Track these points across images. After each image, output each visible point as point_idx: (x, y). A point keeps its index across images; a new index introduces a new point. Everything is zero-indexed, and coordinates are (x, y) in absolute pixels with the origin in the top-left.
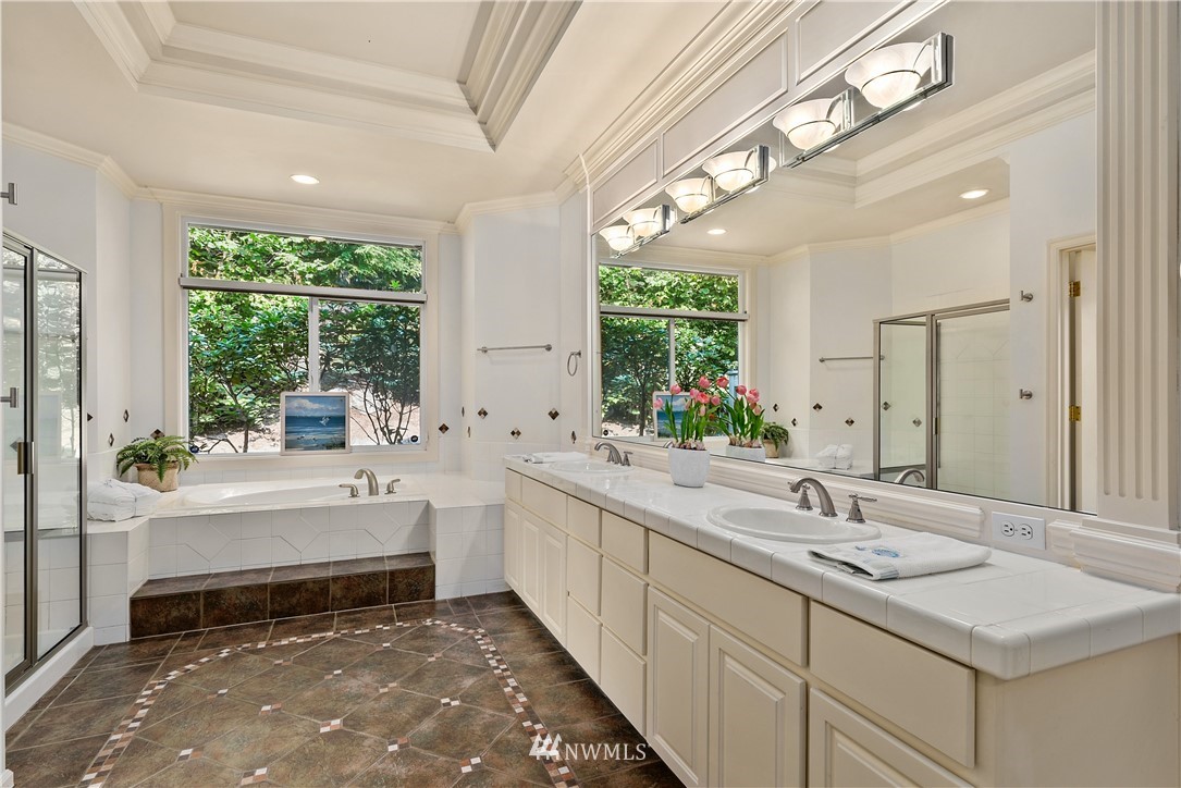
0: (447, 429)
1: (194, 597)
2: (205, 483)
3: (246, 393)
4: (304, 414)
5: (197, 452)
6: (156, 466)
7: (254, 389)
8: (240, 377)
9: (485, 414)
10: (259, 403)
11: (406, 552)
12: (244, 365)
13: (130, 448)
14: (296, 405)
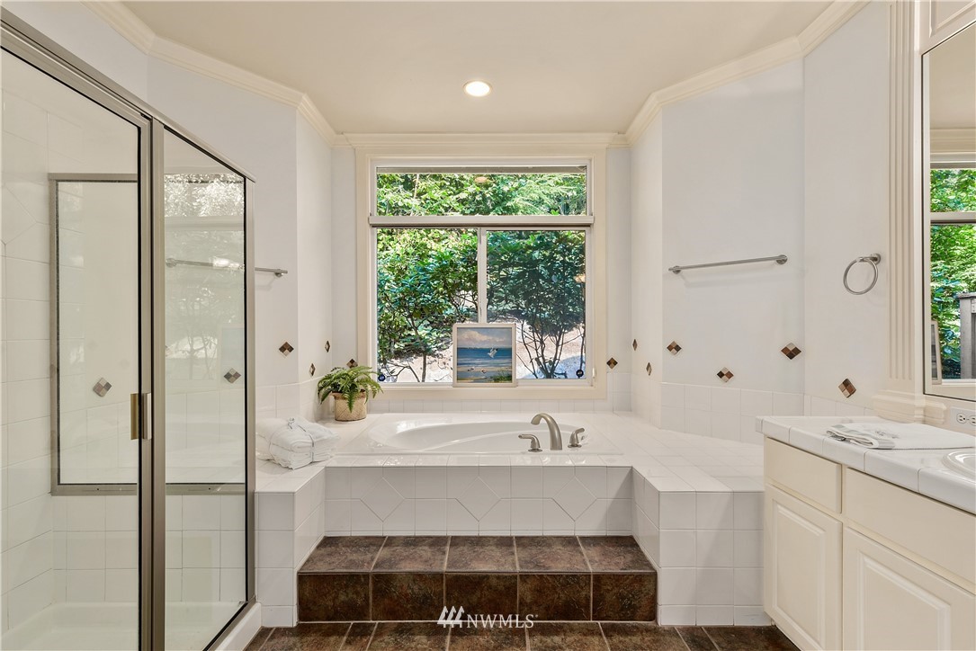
0: (615, 363)
1: (362, 579)
2: (389, 411)
3: (426, 326)
4: (473, 345)
5: (383, 380)
6: (346, 396)
7: (431, 323)
8: (421, 312)
9: (678, 348)
10: (435, 333)
11: (603, 533)
12: (423, 301)
13: (329, 377)
14: (466, 336)
